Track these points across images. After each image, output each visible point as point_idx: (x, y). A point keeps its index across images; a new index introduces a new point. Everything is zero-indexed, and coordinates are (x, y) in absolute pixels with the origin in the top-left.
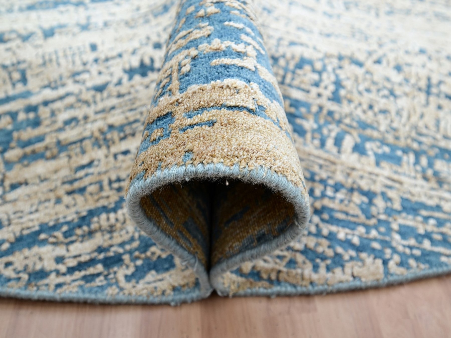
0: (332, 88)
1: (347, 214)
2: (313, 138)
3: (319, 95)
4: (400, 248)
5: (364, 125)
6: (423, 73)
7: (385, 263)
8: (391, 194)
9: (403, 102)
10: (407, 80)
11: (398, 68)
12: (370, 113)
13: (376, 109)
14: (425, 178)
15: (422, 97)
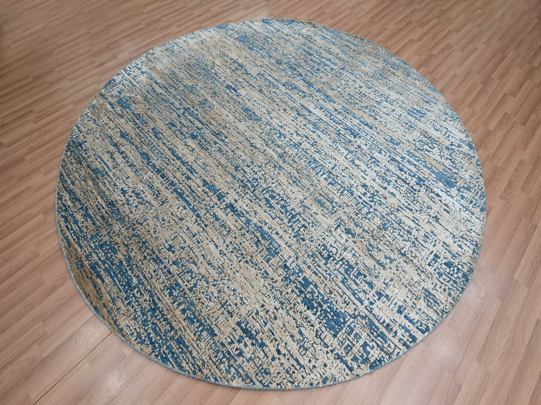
0: (192, 285)
1: (160, 330)
2: (173, 299)
3: (186, 285)
4: (162, 351)
5: (192, 304)
6: (226, 298)
7: (153, 352)
8: (179, 332)
9: (211, 304)
10: (218, 297)
11: (219, 292)
12: (198, 301)
13: (200, 301)
14: (195, 334)
15: (220, 306)
